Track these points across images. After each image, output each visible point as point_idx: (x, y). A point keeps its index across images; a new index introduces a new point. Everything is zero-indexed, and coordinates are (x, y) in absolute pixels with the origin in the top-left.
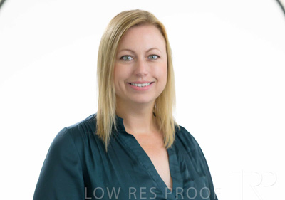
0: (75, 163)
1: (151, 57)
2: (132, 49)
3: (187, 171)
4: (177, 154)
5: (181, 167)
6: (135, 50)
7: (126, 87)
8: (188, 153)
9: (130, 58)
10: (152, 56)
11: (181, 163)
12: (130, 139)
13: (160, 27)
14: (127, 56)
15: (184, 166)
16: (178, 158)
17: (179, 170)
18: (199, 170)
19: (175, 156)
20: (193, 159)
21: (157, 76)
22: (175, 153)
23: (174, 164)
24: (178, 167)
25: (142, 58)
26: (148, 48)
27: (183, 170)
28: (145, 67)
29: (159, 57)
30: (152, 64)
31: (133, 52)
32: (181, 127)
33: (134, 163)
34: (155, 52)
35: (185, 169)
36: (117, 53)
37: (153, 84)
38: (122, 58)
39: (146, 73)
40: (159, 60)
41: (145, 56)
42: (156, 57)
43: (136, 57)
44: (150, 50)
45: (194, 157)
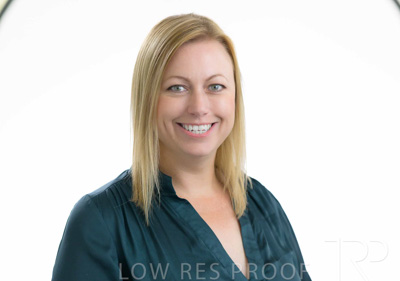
0: (107, 248)
1: (212, 87)
2: (186, 76)
3: (268, 248)
4: (252, 221)
5: (258, 242)
6: (190, 78)
7: (175, 130)
8: (267, 219)
9: (182, 89)
10: (214, 86)
11: (259, 236)
12: (182, 205)
13: (225, 42)
14: (177, 86)
15: (264, 239)
16: (253, 228)
17: (257, 247)
18: (283, 243)
19: (249, 225)
20: (274, 227)
21: (222, 114)
22: (248, 221)
23: (249, 238)
24: (255, 242)
25: (200, 89)
26: (209, 75)
27: (262, 246)
28: (204, 102)
29: (224, 87)
30: (214, 98)
31: (187, 80)
32: (253, 180)
33: (192, 242)
34: (219, 80)
35: (265, 244)
36: (163, 81)
37: (216, 126)
38: (170, 89)
39: (206, 111)
40: (224, 91)
41: (204, 87)
42: (220, 87)
43: (190, 87)
44: (211, 78)
45: (276, 224)
